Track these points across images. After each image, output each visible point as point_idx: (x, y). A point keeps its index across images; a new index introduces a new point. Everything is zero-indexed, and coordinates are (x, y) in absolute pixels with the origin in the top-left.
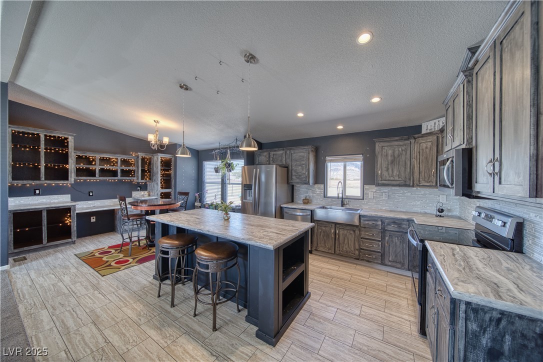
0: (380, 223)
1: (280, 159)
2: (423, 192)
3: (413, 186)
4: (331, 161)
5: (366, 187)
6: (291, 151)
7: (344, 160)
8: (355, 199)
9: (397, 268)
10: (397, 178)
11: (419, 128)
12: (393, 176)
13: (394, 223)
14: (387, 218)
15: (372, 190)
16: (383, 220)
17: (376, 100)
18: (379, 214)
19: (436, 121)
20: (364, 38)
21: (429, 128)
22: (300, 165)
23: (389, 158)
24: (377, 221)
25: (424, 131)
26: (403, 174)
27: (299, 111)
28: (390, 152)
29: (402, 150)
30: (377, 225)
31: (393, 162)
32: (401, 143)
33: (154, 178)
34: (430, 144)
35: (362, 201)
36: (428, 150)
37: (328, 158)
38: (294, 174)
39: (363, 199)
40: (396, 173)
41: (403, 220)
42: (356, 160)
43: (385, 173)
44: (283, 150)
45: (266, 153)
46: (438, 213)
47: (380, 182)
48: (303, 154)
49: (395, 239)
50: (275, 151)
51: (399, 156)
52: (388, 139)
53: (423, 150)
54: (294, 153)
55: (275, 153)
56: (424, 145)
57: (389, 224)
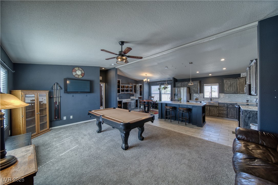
0: (226, 105)
1: (186, 85)
3: (238, 93)
4: (206, 86)
5: (220, 94)
7: (211, 86)
8: (216, 98)
9: (232, 118)
10: (232, 91)
11: (240, 74)
12: (230, 90)
13: (231, 105)
14: (229, 103)
15: (222, 95)
16: (227, 104)
17: (224, 69)
18: (226, 102)
19: (245, 73)
21: (243, 75)
22: (195, 87)
23: (229, 85)
24: (225, 104)
25: (241, 76)
26: (234, 90)
27: (197, 71)
28: (229, 83)
29: (234, 82)
30: (225, 106)
31: (230, 86)
32: (233, 80)
33: (137, 92)
34: (243, 80)
35: (219, 99)
36: (242, 82)
37: (205, 85)
38: (192, 90)
39: (219, 98)
40: (231, 89)
41: (234, 104)
42: (216, 85)
43: (228, 90)
45: (180, 83)
46: (247, 102)
47: (226, 92)
48: (196, 83)
49: (232, 110)
51: (232, 84)
52: (228, 79)
55: (184, 83)
56: (241, 81)
57: (229, 105)
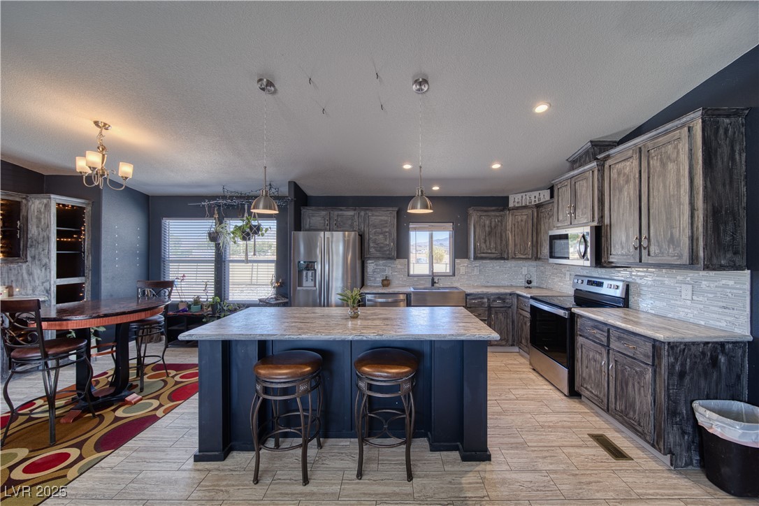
0: (486, 300)
1: (350, 222)
2: (509, 265)
3: (507, 259)
4: (415, 229)
5: (457, 261)
6: (367, 212)
7: (431, 230)
8: (445, 276)
9: (501, 346)
10: (494, 251)
11: (507, 198)
12: (490, 248)
13: (499, 298)
14: (492, 294)
15: (463, 264)
16: (487, 295)
17: (496, 166)
18: (485, 290)
19: (524, 194)
20: (541, 108)
21: (516, 200)
22: (381, 233)
23: (487, 229)
24: (483, 298)
25: (511, 205)
26: (499, 247)
27: (404, 162)
28: (487, 222)
29: (498, 221)
30: (483, 303)
31: (490, 233)
32: (497, 214)
33: (30, 252)
34: (525, 217)
35: (454, 278)
36: (523, 223)
37: (411, 225)
38: (372, 245)
39: (454, 275)
40: (493, 245)
41: (506, 294)
42: (444, 229)
43: (483, 246)
44: (355, 210)
45: (323, 213)
46: (528, 285)
47: (479, 255)
48: (386, 218)
49: (500, 316)
50: (341, 210)
51: (495, 227)
52: (485, 208)
53: (518, 222)
54: (373, 215)
55: (340, 212)
56: (520, 218)
57: (494, 301)
